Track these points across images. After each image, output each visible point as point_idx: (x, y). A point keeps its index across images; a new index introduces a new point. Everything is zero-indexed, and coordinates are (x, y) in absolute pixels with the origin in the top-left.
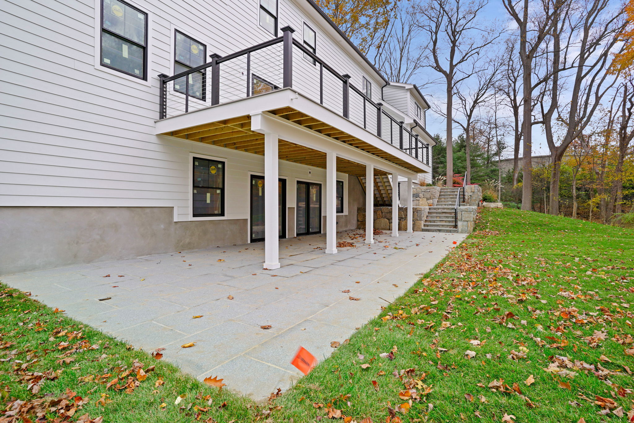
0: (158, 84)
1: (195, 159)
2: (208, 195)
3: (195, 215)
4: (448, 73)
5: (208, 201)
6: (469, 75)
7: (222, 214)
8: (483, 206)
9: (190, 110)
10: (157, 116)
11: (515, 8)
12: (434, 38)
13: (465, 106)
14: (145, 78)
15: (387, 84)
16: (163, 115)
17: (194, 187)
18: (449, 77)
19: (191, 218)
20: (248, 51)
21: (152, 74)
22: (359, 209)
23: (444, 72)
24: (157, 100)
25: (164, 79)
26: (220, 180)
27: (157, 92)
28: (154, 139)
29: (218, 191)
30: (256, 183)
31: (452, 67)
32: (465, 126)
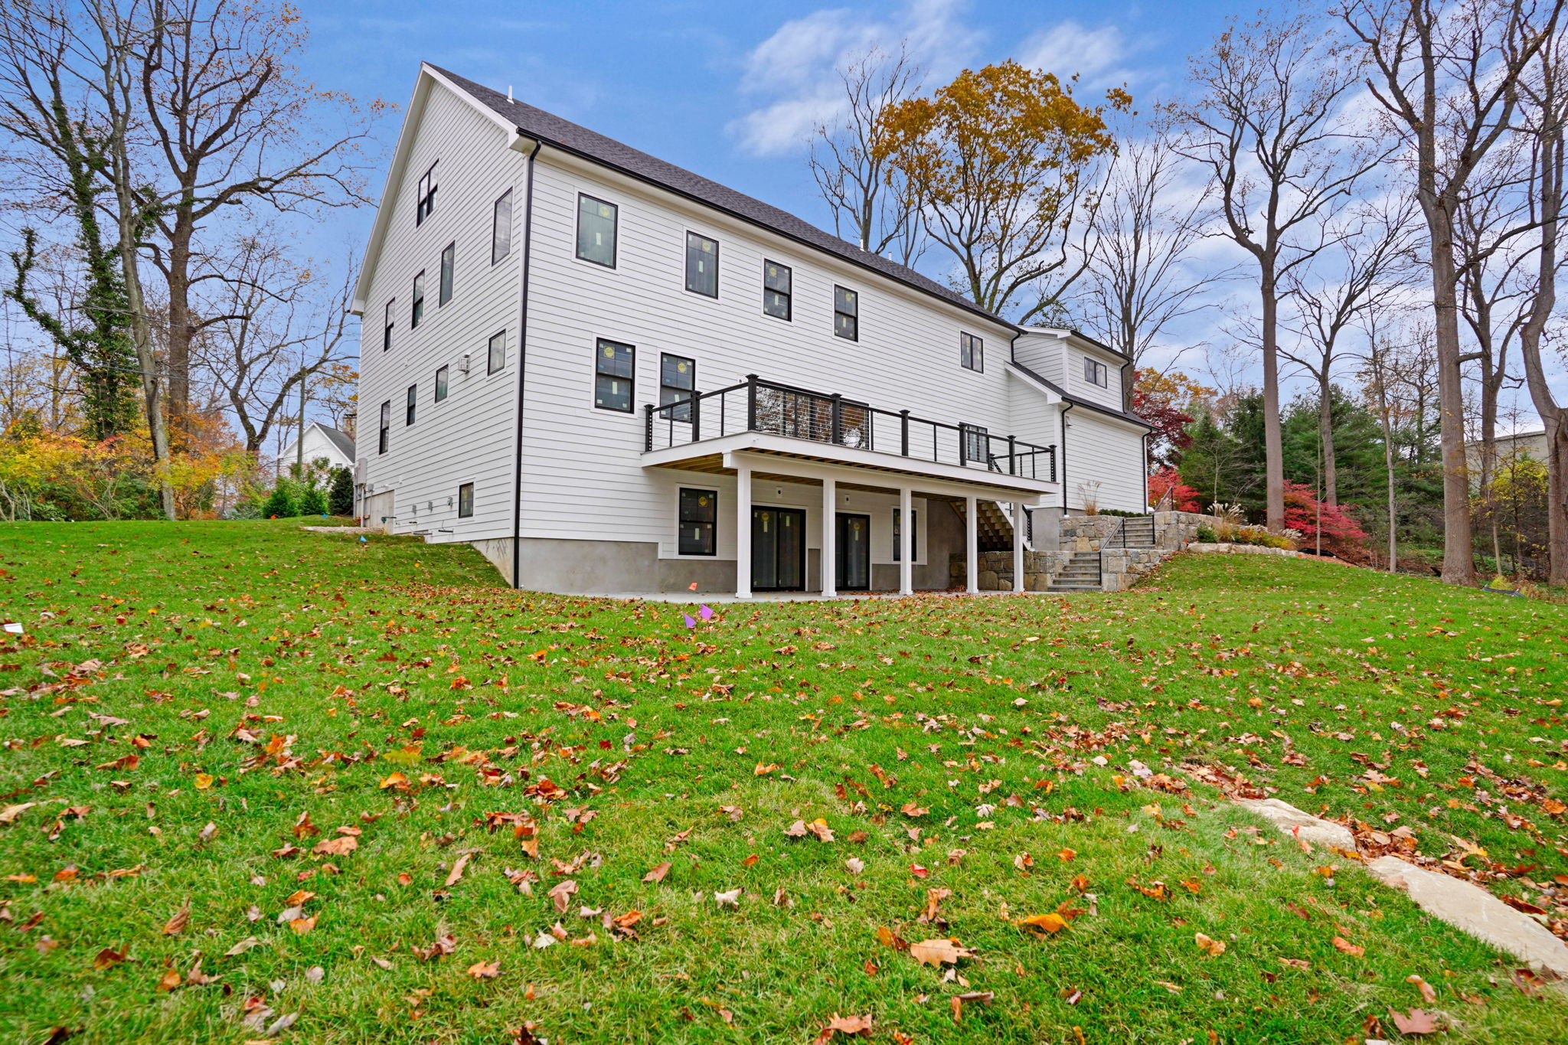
0: (644, 415)
1: (682, 490)
2: (697, 530)
3: (681, 553)
4: (1264, 248)
5: (697, 537)
6: (1314, 253)
7: (714, 553)
8: (1189, 551)
9: (674, 444)
10: (643, 447)
11: (1405, 94)
12: (1225, 172)
13: (1319, 321)
14: (632, 411)
15: (1021, 333)
16: (648, 447)
17: (681, 521)
18: (1267, 257)
19: (676, 556)
20: (723, 392)
21: (639, 406)
22: (952, 557)
23: (1255, 249)
24: (643, 431)
25: (649, 409)
26: (711, 514)
27: (643, 423)
28: (640, 472)
29: (709, 526)
30: (760, 516)
31: (1273, 233)
32: (1319, 369)
